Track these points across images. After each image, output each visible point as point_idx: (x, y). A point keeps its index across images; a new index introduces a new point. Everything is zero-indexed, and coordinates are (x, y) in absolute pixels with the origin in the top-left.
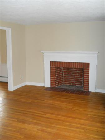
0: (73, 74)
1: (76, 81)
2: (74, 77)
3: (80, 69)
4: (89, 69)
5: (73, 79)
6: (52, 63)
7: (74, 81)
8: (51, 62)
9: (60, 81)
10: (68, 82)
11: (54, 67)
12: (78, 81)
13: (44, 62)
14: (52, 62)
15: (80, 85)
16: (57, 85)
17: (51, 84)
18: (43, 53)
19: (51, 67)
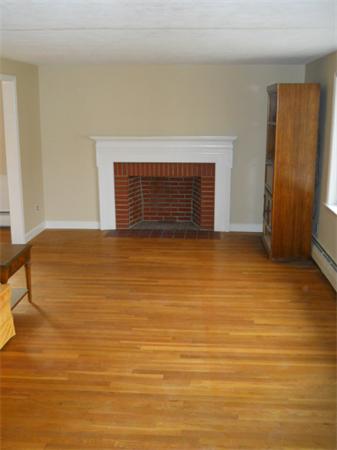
0: (168, 192)
1: (176, 210)
2: (171, 201)
3: (186, 179)
4: (213, 179)
5: (168, 205)
6: (119, 167)
7: (169, 210)
8: (115, 164)
9: (136, 214)
10: (154, 214)
11: (124, 179)
12: (181, 210)
13: (98, 165)
14: (119, 163)
15: (185, 219)
16: (132, 224)
17: (117, 222)
18: (95, 143)
19: (116, 178)
